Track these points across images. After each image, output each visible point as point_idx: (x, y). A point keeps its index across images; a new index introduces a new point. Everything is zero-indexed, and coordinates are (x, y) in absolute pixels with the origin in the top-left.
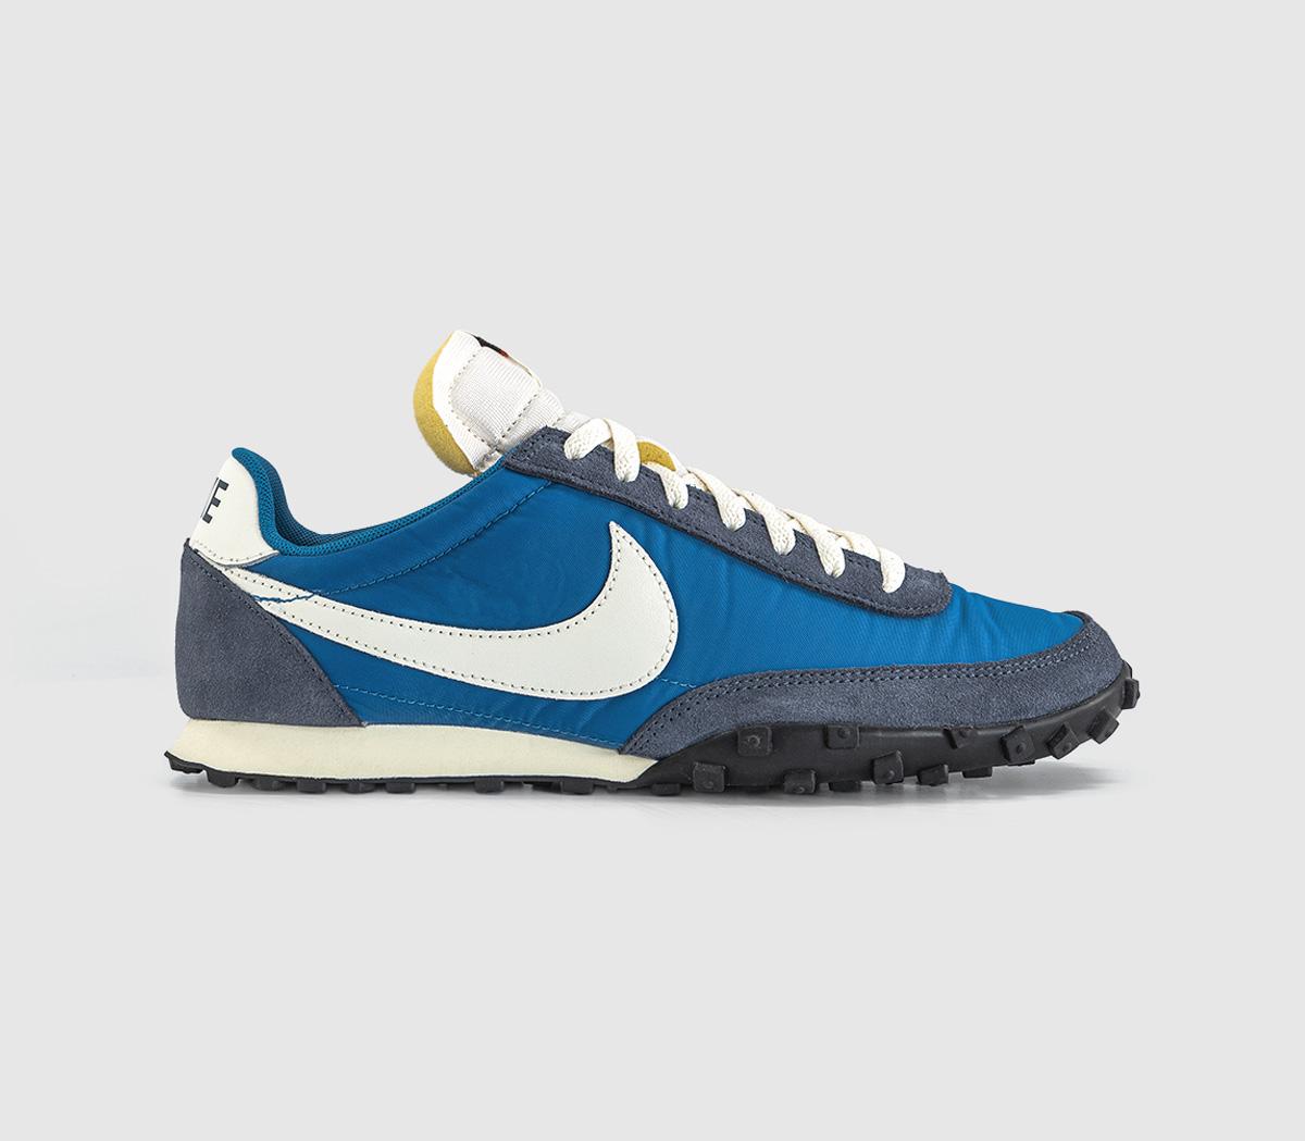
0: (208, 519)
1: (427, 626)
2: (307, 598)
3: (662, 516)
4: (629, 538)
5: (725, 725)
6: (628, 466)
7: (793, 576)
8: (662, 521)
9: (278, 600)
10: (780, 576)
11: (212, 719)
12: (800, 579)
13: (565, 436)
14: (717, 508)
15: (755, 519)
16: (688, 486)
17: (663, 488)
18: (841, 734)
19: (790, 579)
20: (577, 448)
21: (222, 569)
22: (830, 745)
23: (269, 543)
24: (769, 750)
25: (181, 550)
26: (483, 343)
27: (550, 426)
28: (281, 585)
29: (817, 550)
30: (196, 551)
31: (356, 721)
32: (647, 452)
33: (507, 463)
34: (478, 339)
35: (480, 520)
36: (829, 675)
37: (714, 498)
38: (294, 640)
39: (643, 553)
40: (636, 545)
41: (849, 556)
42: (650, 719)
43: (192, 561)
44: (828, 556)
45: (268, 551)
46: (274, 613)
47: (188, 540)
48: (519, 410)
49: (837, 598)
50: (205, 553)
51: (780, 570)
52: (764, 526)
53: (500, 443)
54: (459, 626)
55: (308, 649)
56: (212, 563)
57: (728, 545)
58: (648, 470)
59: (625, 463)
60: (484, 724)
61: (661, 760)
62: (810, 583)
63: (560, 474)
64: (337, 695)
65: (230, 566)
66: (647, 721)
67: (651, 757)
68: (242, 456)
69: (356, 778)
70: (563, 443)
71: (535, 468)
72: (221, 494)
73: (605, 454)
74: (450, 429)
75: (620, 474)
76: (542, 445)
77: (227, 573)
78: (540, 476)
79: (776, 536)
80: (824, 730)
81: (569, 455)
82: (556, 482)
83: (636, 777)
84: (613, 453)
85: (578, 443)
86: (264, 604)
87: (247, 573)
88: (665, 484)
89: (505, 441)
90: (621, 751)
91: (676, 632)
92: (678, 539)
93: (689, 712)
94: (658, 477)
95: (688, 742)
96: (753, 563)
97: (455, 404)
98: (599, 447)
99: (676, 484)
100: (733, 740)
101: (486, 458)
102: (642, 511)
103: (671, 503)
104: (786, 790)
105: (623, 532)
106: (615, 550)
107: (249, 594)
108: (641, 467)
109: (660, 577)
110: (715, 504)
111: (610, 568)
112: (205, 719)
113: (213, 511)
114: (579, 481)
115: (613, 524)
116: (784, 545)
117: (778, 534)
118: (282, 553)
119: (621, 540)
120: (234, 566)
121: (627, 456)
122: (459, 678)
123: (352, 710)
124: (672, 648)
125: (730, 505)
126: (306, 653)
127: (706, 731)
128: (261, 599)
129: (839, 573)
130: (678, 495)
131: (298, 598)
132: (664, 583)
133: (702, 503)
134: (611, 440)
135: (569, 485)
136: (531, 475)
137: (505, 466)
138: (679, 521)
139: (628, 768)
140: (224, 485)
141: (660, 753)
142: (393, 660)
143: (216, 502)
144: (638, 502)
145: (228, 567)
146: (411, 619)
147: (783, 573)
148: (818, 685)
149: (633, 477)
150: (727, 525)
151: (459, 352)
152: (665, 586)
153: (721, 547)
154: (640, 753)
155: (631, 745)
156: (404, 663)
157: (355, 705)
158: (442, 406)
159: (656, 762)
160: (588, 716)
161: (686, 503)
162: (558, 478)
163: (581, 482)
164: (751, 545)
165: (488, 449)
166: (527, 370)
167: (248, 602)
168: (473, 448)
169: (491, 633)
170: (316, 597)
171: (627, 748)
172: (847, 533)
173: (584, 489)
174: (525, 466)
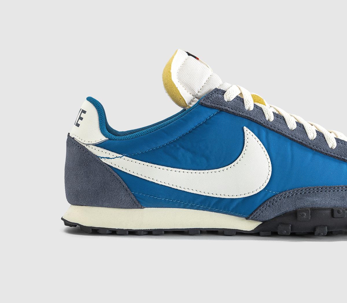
0: (78, 125)
1: (170, 169)
2: (120, 157)
3: (264, 124)
4: (252, 133)
5: (290, 208)
6: (250, 104)
7: (316, 148)
8: (265, 126)
9: (108, 158)
10: (311, 148)
11: (81, 206)
12: (319, 150)
13: (224, 92)
14: (285, 121)
15: (300, 126)
16: (273, 112)
17: (264, 113)
18: (339, 212)
19: (316, 150)
20: (229, 96)
21: (85, 146)
22: (334, 217)
23: (104, 135)
24: (310, 218)
25: (67, 138)
26: (189, 54)
27: (217, 88)
28: (110, 152)
29: (325, 138)
30: (73, 138)
31: (140, 206)
32: (255, 98)
33: (202, 103)
34: (187, 52)
35: (191, 126)
36: (333, 189)
37: (283, 117)
38: (116, 174)
39: (258, 139)
40: (255, 136)
41: (338, 140)
42: (260, 206)
43: (71, 142)
44: (330, 141)
45: (104, 138)
46: (107, 163)
47: (69, 134)
48: (204, 81)
49: (334, 157)
50: (77, 139)
51: (311, 146)
52: (304, 128)
53: (197, 95)
54: (182, 169)
55: (121, 178)
56: (81, 143)
57: (291, 136)
58: (257, 106)
59: (248, 103)
60: (192, 207)
61: (264, 222)
62: (323, 151)
63: (223, 107)
64: (133, 196)
65: (88, 144)
66: (259, 207)
67: (260, 221)
68: (90, 100)
69: (140, 229)
70: (224, 95)
71: (213, 105)
72: (83, 115)
73: (240, 100)
74: (178, 89)
75: (247, 108)
76: (215, 95)
77: (87, 147)
78: (215, 108)
79: (308, 132)
80: (332, 211)
81: (226, 100)
82: (221, 110)
83: (254, 229)
84: (243, 99)
85: (230, 95)
86: (103, 160)
87: (96, 147)
88: (264, 111)
89: (199, 94)
90: (247, 218)
91: (271, 171)
92: (271, 134)
93: (277, 203)
94: (261, 109)
95: (276, 215)
96: (301, 143)
97: (179, 79)
98: (237, 97)
99: (269, 112)
100: (295, 214)
101: (192, 101)
102: (256, 122)
103: (267, 119)
104: (315, 234)
105: (249, 131)
106: (246, 138)
107: (96, 156)
108: (254, 105)
109: (264, 149)
110: (284, 119)
111: (244, 145)
112: (78, 205)
113: (80, 122)
114: (231, 110)
115: (245, 127)
116: (312, 136)
117: (310, 131)
118: (109, 139)
119: (249, 134)
120: (90, 144)
121: (249, 100)
122: (183, 189)
123: (139, 202)
124: (269, 177)
125: (290, 120)
126: (120, 179)
127: (283, 211)
128: (102, 158)
129: (334, 147)
130: (270, 116)
131: (117, 157)
132: (266, 151)
133: (279, 119)
134: (241, 93)
135: (227, 111)
136: (212, 108)
137: (200, 104)
138: (271, 126)
139: (250, 225)
140: (84, 112)
141: (264, 219)
142: (156, 182)
143: (81, 118)
144: (255, 119)
145: (87, 145)
146: (163, 166)
147: (313, 147)
148: (328, 192)
149: (252, 108)
150: (290, 128)
151: (181, 58)
152: (266, 153)
153: (288, 137)
154: (255, 219)
155: (253, 216)
156: (160, 183)
157: (140, 200)
158: (175, 79)
159: (261, 223)
160: (234, 204)
161: (273, 119)
162: (223, 109)
163: (232, 111)
164: (299, 136)
165: (192, 97)
166: (206, 65)
167: (96, 159)
168: (187, 97)
169: (196, 171)
170: (124, 157)
171: (251, 218)
172: (334, 131)
173: (233, 114)
174: (209, 104)
